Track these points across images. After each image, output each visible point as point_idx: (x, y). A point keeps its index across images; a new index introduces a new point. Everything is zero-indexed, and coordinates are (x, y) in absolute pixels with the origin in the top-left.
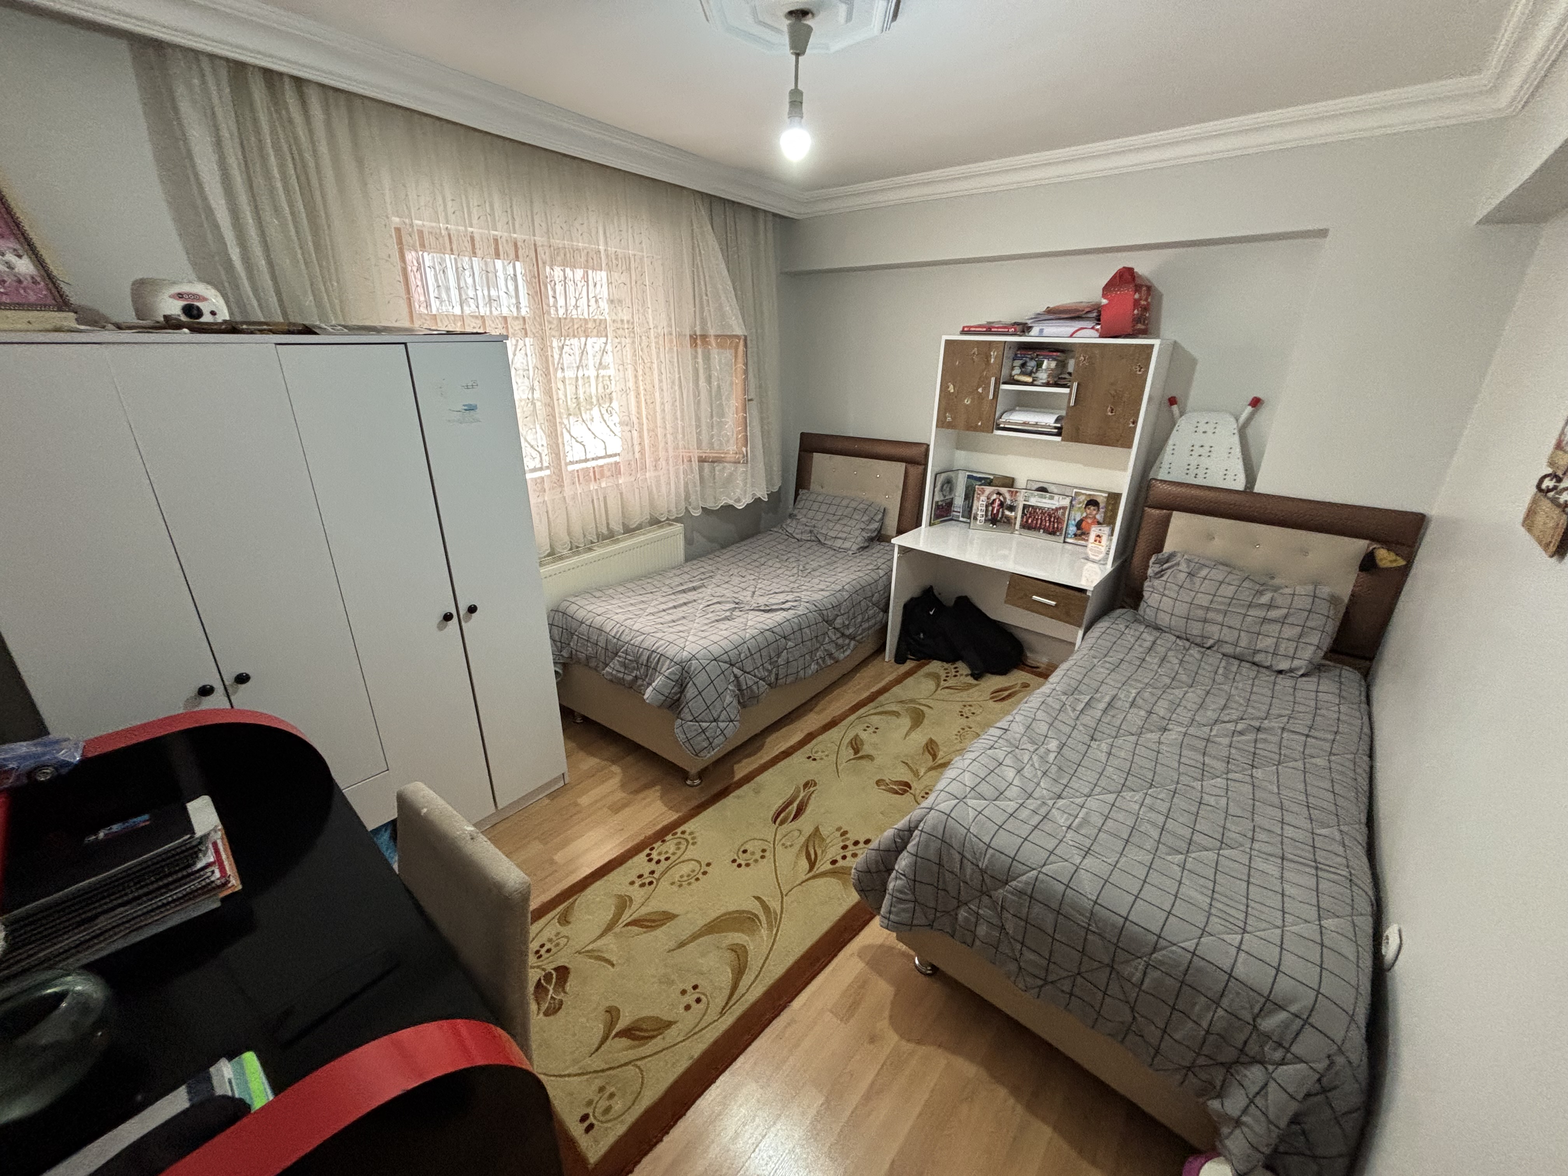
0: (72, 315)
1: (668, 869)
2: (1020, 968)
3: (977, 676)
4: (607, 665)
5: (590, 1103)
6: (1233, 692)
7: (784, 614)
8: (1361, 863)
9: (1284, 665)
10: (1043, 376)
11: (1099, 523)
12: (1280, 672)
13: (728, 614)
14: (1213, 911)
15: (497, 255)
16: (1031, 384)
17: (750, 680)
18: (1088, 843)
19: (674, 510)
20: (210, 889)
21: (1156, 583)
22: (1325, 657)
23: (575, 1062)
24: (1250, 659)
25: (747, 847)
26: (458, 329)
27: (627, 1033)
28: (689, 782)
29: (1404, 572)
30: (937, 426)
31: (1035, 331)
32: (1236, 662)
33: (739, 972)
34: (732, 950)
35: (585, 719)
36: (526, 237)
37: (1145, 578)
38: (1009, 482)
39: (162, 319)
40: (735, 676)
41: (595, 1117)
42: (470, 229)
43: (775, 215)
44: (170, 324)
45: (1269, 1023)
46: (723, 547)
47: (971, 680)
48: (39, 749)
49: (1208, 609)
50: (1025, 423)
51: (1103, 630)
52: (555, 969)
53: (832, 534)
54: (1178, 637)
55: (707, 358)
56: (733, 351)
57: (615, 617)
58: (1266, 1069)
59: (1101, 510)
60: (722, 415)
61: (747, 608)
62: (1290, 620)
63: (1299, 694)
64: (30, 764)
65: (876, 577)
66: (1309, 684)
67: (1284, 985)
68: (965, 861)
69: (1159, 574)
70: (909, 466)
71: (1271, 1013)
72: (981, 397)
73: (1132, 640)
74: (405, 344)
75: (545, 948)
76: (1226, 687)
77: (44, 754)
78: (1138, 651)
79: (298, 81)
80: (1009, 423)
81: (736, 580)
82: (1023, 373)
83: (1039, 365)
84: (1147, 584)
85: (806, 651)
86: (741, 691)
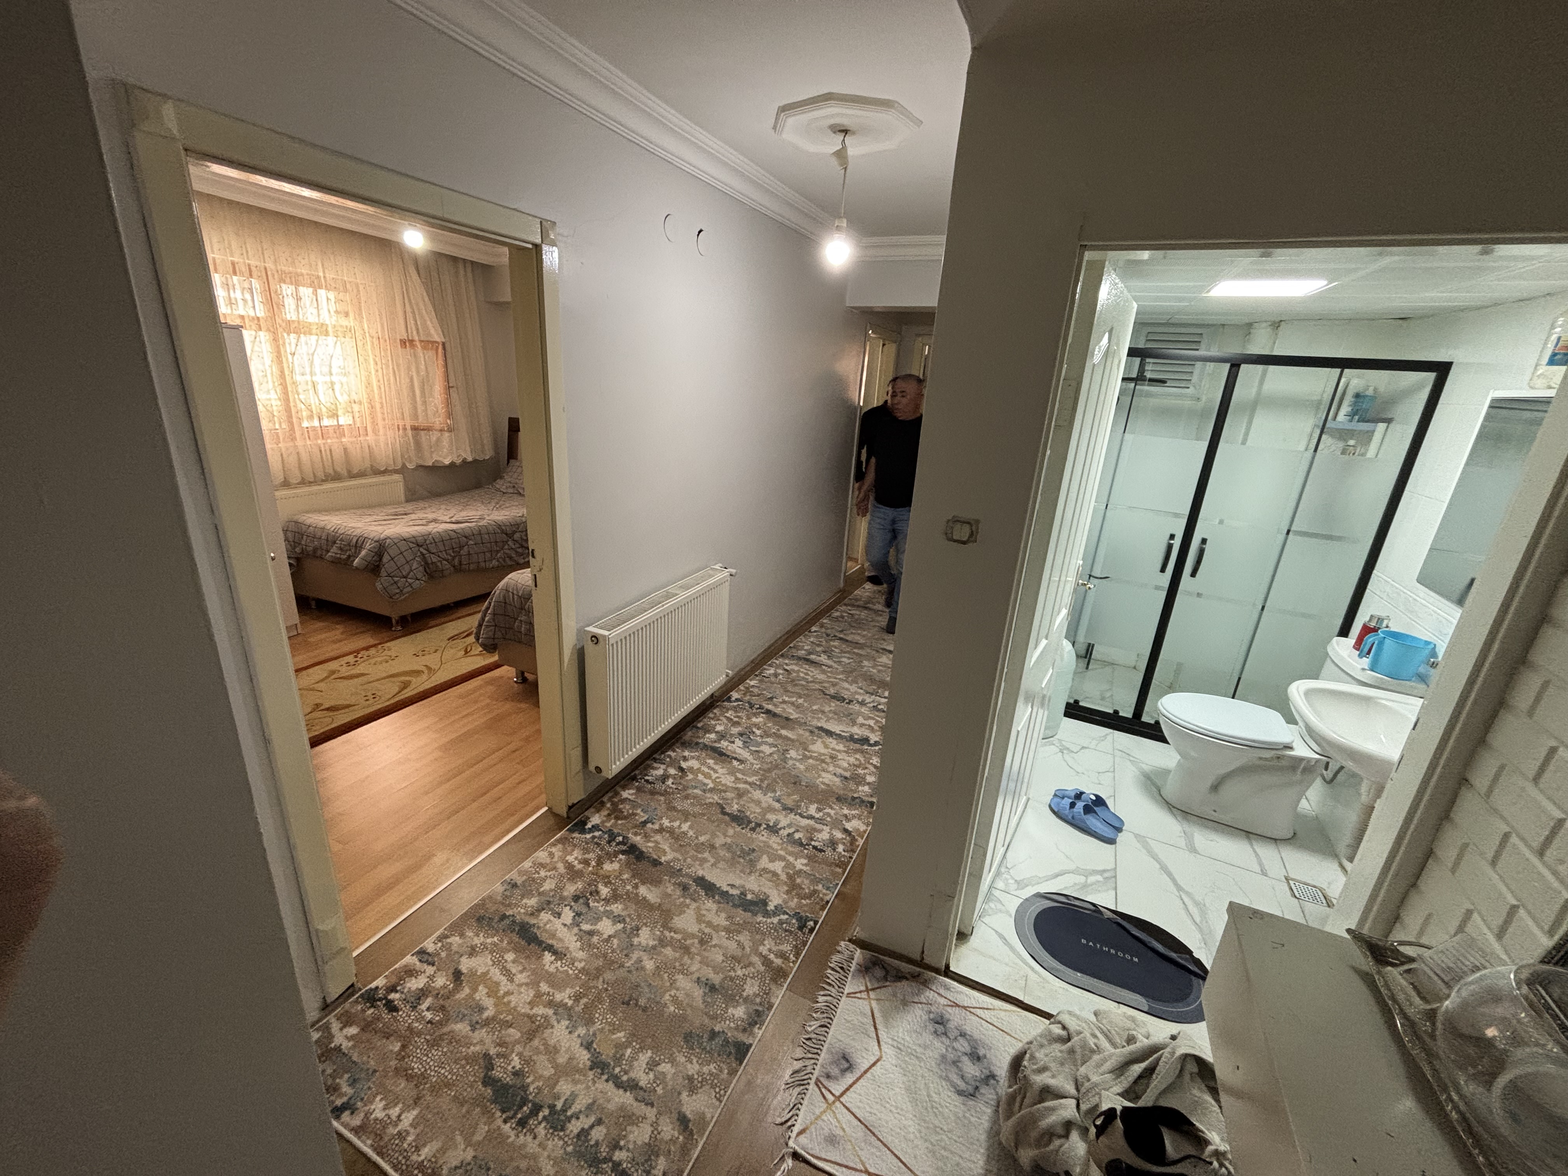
1: (368, 659)
4: (328, 551)
7: (469, 525)
13: (425, 523)
17: (435, 559)
19: (393, 463)
25: (426, 650)
27: (327, 709)
28: (390, 624)
33: (403, 688)
34: (401, 682)
35: (314, 600)
36: (258, 263)
43: (473, 262)
55: (415, 357)
56: (434, 352)
57: (333, 523)
61: (442, 522)
81: (441, 510)
85: (486, 550)
86: (426, 563)
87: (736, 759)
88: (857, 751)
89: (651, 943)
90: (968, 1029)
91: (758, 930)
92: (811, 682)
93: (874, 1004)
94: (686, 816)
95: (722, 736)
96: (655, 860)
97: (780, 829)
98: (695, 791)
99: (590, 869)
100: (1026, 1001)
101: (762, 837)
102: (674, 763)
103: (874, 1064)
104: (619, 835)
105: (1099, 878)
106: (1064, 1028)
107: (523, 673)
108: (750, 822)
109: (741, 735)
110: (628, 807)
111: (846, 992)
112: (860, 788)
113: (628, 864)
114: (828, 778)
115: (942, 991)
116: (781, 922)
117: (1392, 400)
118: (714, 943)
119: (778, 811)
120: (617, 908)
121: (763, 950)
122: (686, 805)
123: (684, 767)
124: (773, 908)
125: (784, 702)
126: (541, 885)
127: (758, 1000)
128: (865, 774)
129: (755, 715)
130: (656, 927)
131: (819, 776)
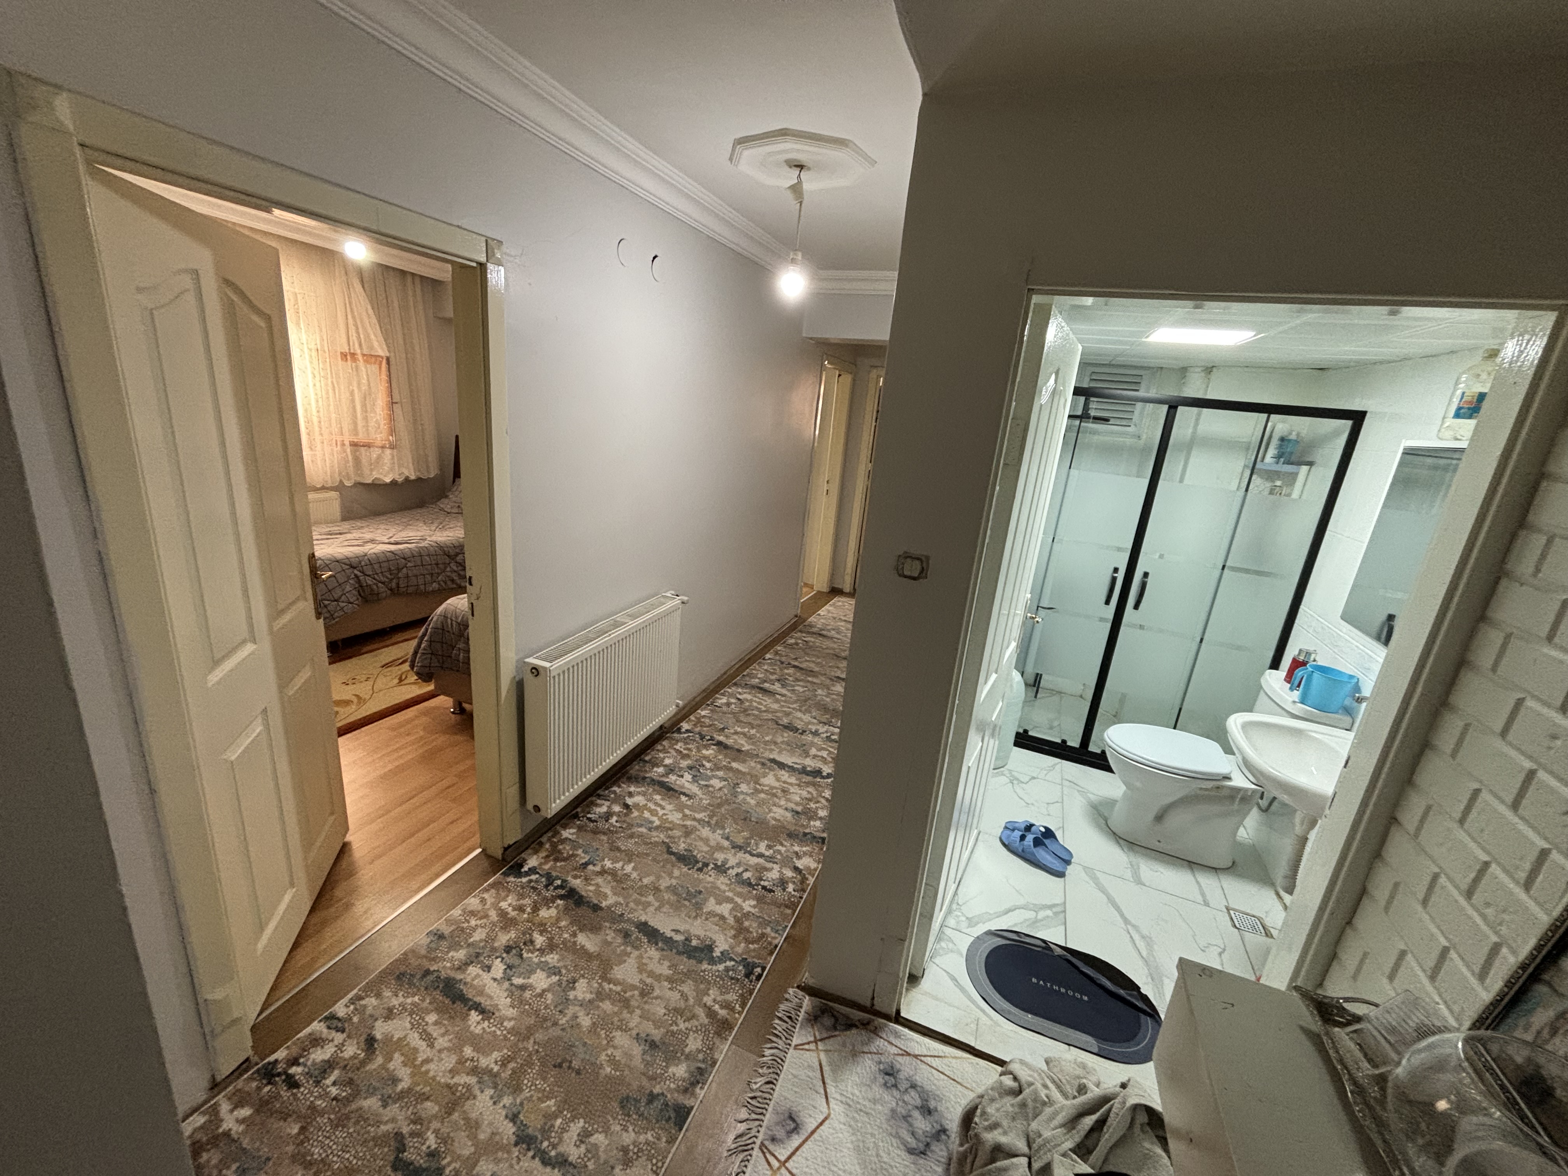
7: (408, 545)
13: (363, 543)
17: (370, 581)
25: (357, 677)
55: (356, 371)
56: (377, 366)
61: (381, 542)
81: (380, 530)
85: (426, 572)
86: (361, 586)
87: (684, 794)
88: (808, 784)
89: (589, 996)
90: (918, 1079)
91: (704, 980)
92: (765, 711)
93: (823, 1056)
94: (630, 856)
95: (670, 770)
96: (596, 905)
97: (728, 869)
98: (640, 829)
99: (525, 916)
100: (977, 1047)
101: (710, 877)
102: (618, 799)
103: (821, 1124)
104: (557, 878)
105: (1049, 913)
106: (1015, 1079)
107: (460, 704)
108: (697, 862)
109: (690, 768)
110: (568, 848)
111: (794, 1044)
112: (812, 823)
113: (566, 909)
114: (779, 813)
115: (892, 1039)
116: (727, 969)
117: (1313, 444)
118: (655, 994)
119: (727, 849)
120: (552, 959)
121: (708, 1000)
122: (630, 844)
123: (630, 803)
124: (719, 954)
125: (736, 733)
126: (471, 937)
127: (701, 1056)
128: (817, 808)
129: (706, 747)
130: (593, 979)
131: (770, 811)
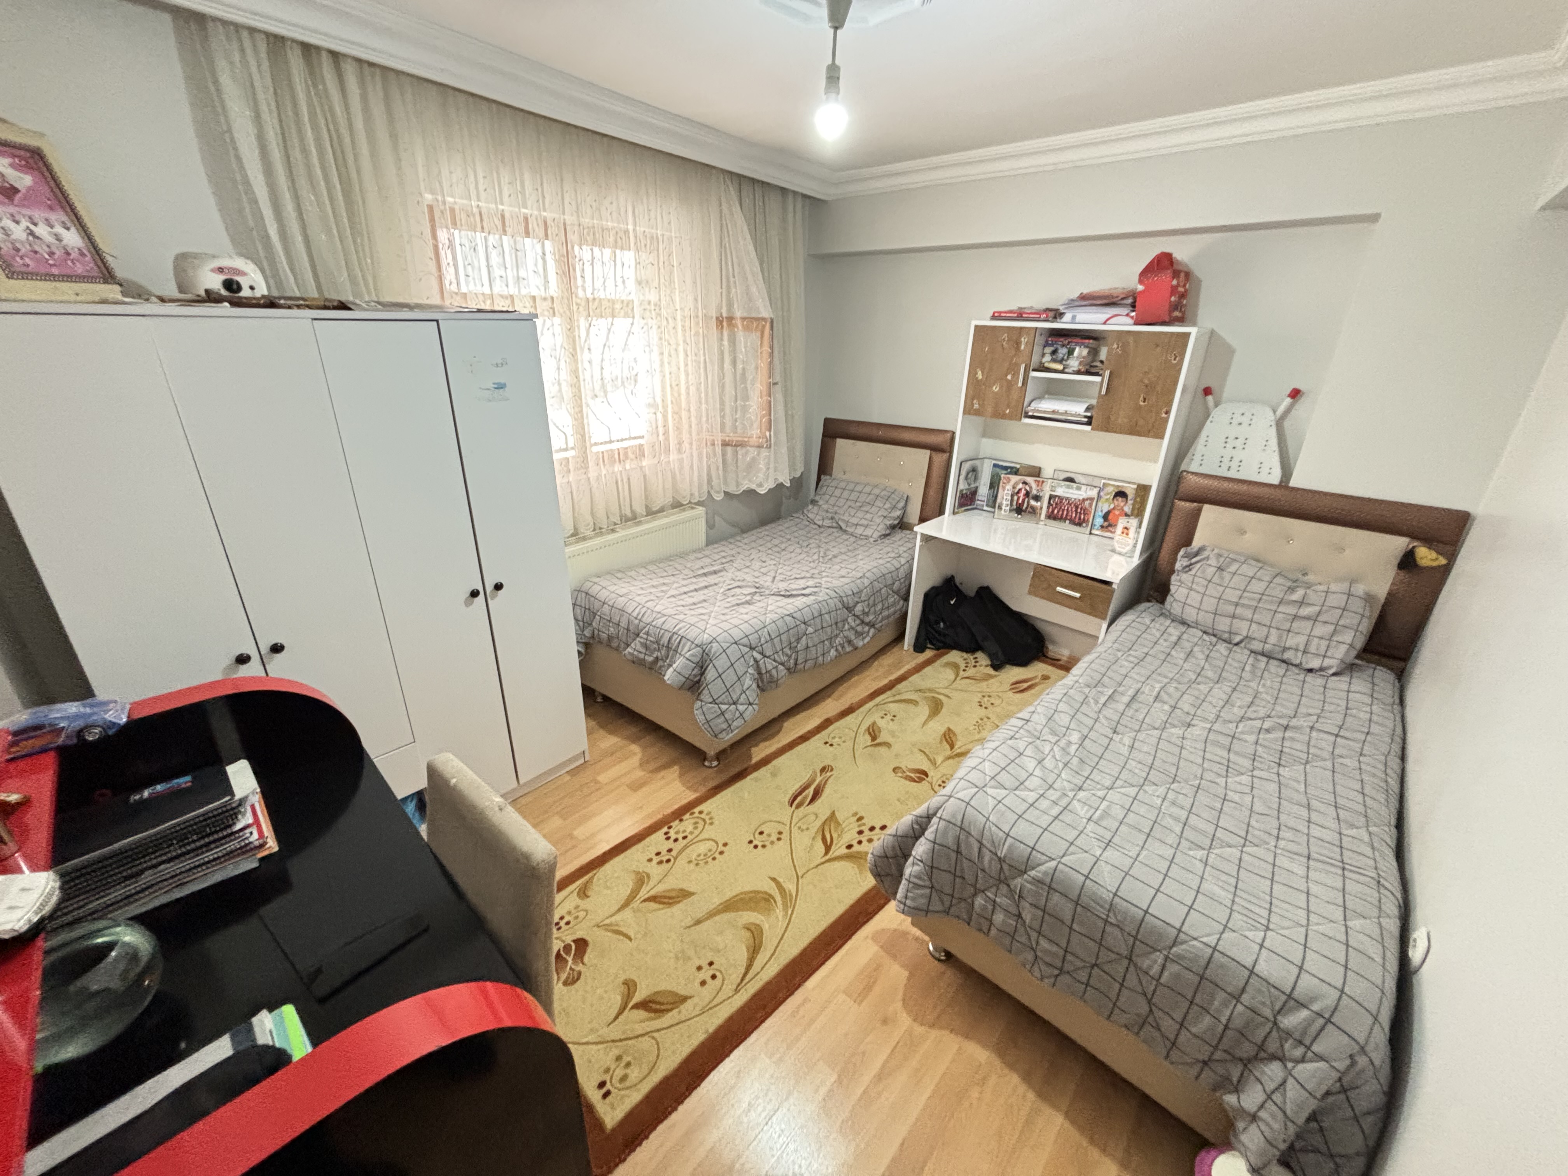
0: (117, 288)
1: (686, 847)
2: (1036, 957)
3: (997, 667)
4: (628, 645)
5: (607, 1070)
6: (1261, 689)
7: (805, 599)
8: (1389, 864)
9: (1315, 664)
10: (1074, 364)
11: (1126, 515)
12: (1310, 671)
13: (748, 598)
14: (1235, 908)
15: (527, 234)
16: (1062, 372)
17: (769, 664)
18: (1108, 836)
19: (697, 494)
20: (247, 850)
21: (1184, 577)
22: (1358, 657)
23: (592, 1031)
24: (1279, 657)
25: (763, 828)
26: (488, 307)
27: (644, 1005)
28: (706, 763)
29: (1445, 571)
30: (964, 413)
31: (1068, 317)
32: (1265, 659)
33: (755, 950)
34: (748, 929)
35: (606, 698)
36: (556, 216)
37: (1172, 571)
38: (1036, 472)
39: (203, 293)
40: (756, 661)
41: (612, 1085)
42: (501, 207)
43: (805, 196)
44: (211, 297)
45: (1290, 1021)
46: (743, 531)
47: (991, 671)
48: (88, 710)
49: (1237, 604)
50: (1054, 412)
51: (1127, 623)
52: (574, 941)
53: (854, 521)
54: (1205, 632)
55: (733, 341)
56: (759, 334)
57: (638, 599)
58: (1286, 1066)
59: (1130, 502)
60: (746, 398)
61: (767, 592)
62: (1321, 618)
63: (1329, 693)
64: (79, 724)
65: (898, 566)
66: (1341, 683)
67: (1307, 983)
68: (984, 850)
69: (1188, 568)
70: (934, 454)
71: (1291, 1010)
72: (1010, 385)
73: (1158, 634)
74: (437, 321)
75: (565, 921)
76: (1253, 685)
77: (91, 715)
78: (1163, 645)
79: (335, 55)
80: (1038, 411)
81: (757, 565)
82: (1054, 361)
83: (1071, 352)
84: (1174, 578)
86: (760, 674)
